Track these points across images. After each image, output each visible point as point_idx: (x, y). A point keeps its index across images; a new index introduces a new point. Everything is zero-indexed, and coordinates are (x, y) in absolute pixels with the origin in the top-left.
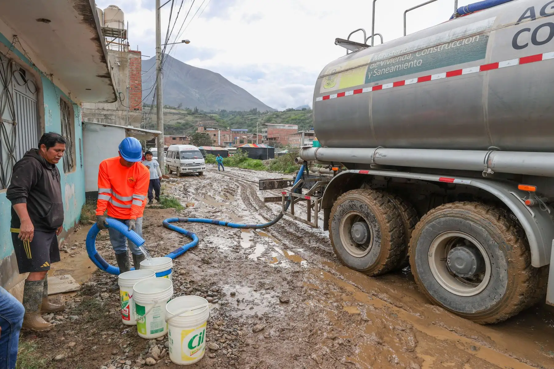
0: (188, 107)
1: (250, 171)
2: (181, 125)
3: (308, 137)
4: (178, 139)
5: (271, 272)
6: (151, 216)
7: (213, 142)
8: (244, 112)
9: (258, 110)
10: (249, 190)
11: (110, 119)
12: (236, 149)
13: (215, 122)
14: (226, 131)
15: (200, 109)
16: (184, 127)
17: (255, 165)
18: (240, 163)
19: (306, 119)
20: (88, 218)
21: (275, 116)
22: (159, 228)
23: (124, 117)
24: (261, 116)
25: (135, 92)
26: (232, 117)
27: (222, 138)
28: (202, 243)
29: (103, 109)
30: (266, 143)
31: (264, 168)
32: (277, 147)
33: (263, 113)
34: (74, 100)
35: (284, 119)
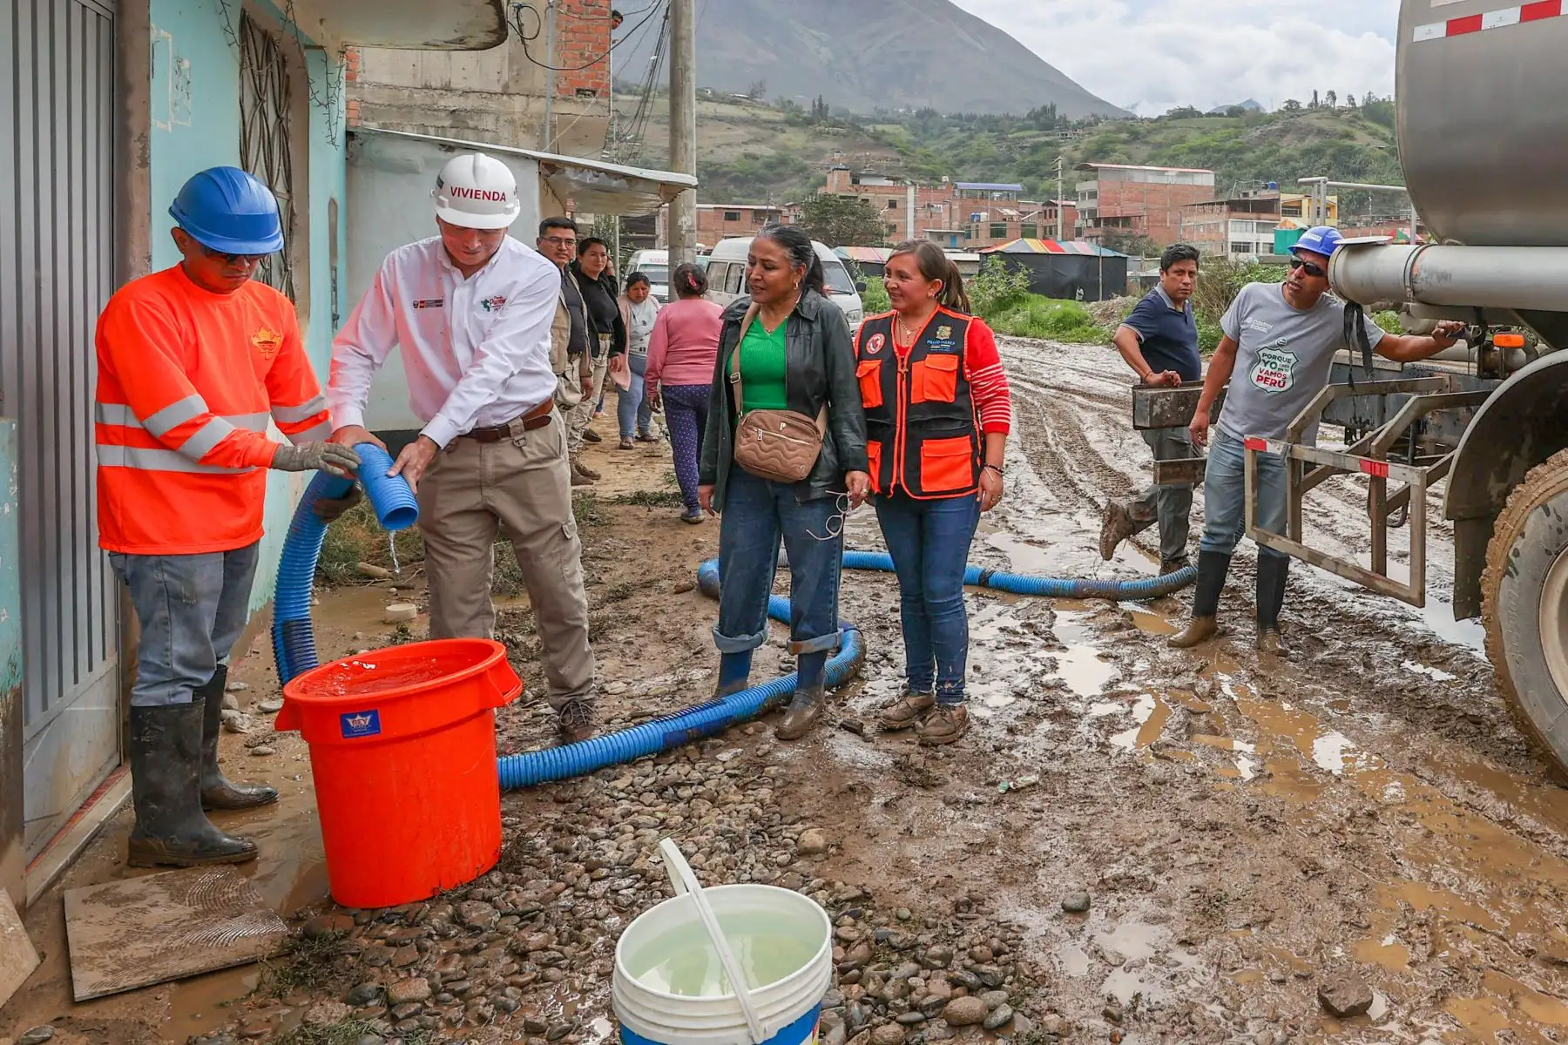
0: (786, 98)
1: (1042, 346)
2: (758, 164)
3: (1254, 215)
4: (747, 219)
5: (1236, 828)
6: (645, 543)
7: (886, 231)
8: (1007, 117)
9: (1059, 113)
10: (1054, 424)
11: (476, 128)
12: (976, 257)
13: (893, 155)
14: (935, 188)
15: (834, 104)
16: (769, 174)
17: (1059, 321)
18: (996, 311)
19: (1240, 151)
20: (356, 553)
21: (1124, 136)
22: (681, 598)
23: (534, 121)
24: (1070, 133)
25: (582, 23)
26: (957, 135)
27: (921, 215)
28: (884, 671)
29: (447, 89)
30: (1091, 237)
31: (1096, 333)
32: (1135, 251)
33: (1081, 124)
34: (314, 32)
35: (1160, 145)
